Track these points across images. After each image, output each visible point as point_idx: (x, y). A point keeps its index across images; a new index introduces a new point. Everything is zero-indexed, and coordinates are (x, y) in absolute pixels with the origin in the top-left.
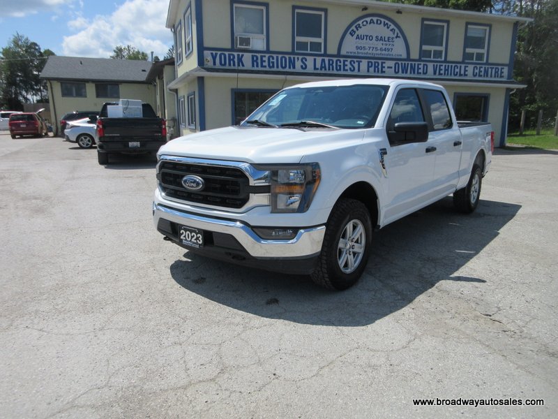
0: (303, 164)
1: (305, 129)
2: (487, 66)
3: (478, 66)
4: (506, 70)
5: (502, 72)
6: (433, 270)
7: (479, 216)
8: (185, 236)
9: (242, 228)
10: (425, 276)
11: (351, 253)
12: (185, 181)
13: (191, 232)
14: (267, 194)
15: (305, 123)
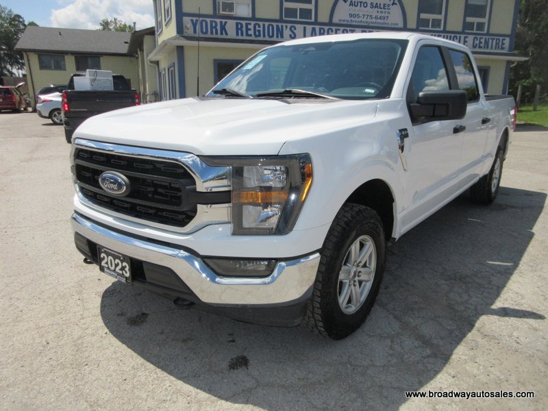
0: (284, 157)
1: (290, 100)
2: (487, 37)
3: (478, 37)
4: (507, 41)
5: (503, 44)
6: (465, 297)
7: (501, 208)
8: (107, 263)
9: (185, 258)
10: (456, 307)
11: (357, 283)
12: (104, 179)
13: (115, 257)
14: (227, 205)
15: (290, 92)
